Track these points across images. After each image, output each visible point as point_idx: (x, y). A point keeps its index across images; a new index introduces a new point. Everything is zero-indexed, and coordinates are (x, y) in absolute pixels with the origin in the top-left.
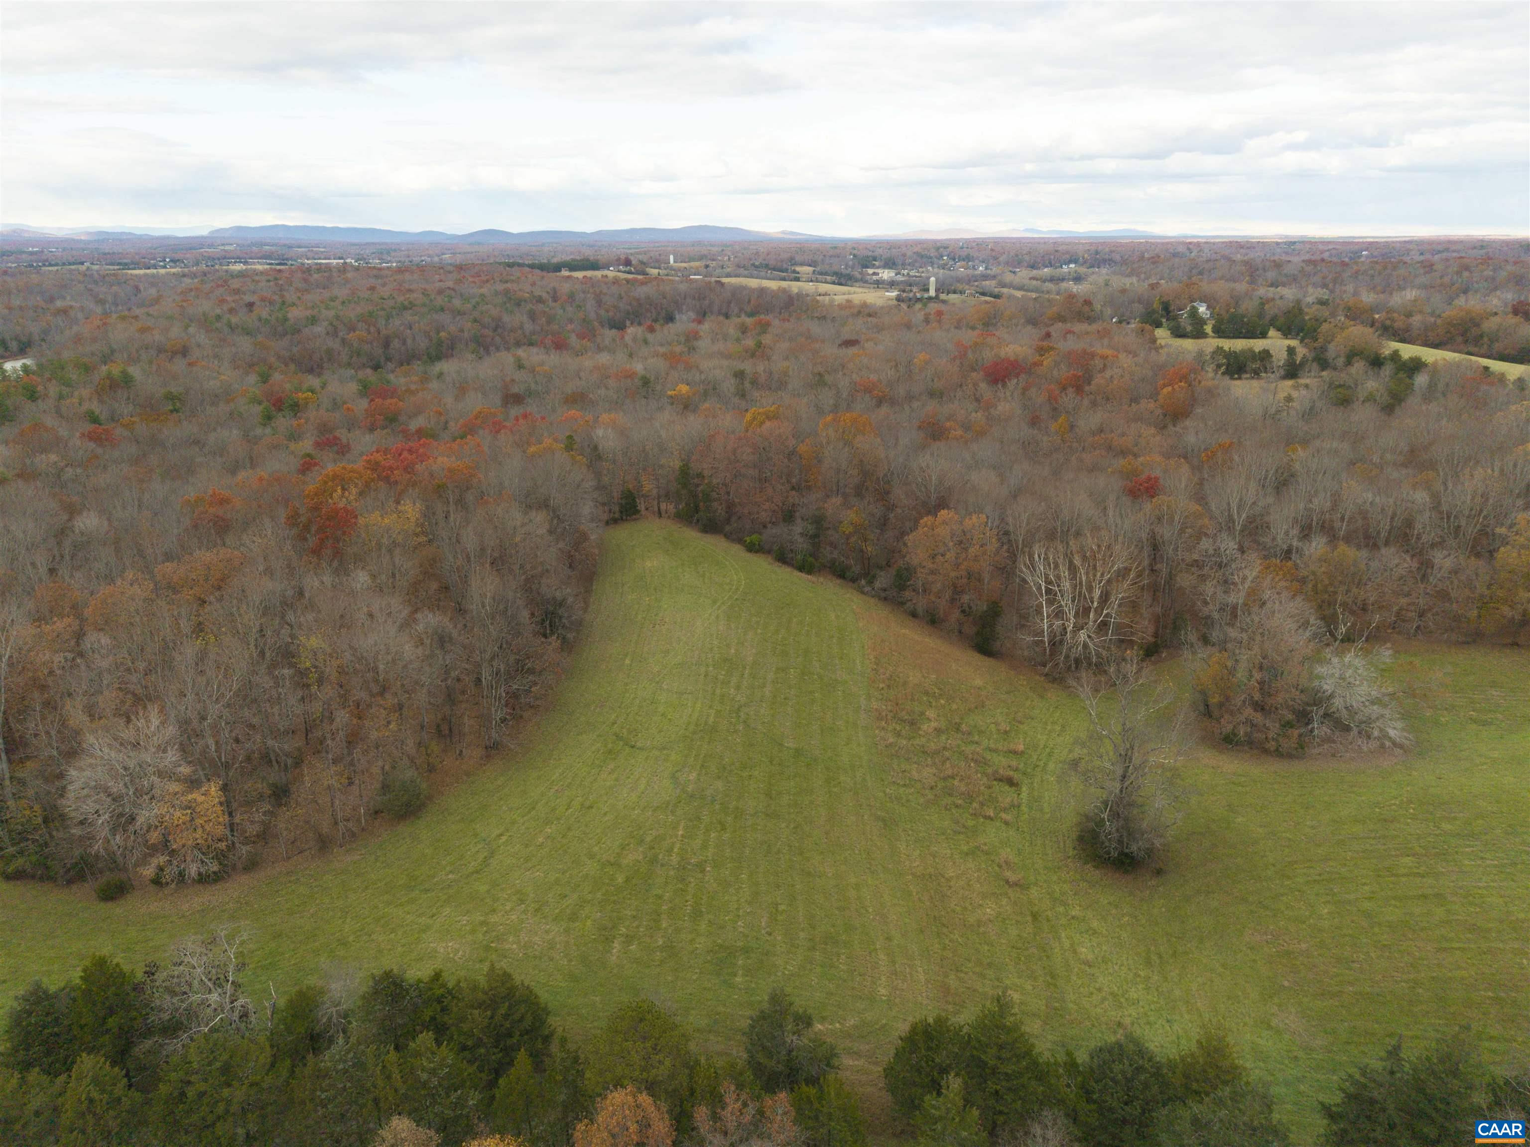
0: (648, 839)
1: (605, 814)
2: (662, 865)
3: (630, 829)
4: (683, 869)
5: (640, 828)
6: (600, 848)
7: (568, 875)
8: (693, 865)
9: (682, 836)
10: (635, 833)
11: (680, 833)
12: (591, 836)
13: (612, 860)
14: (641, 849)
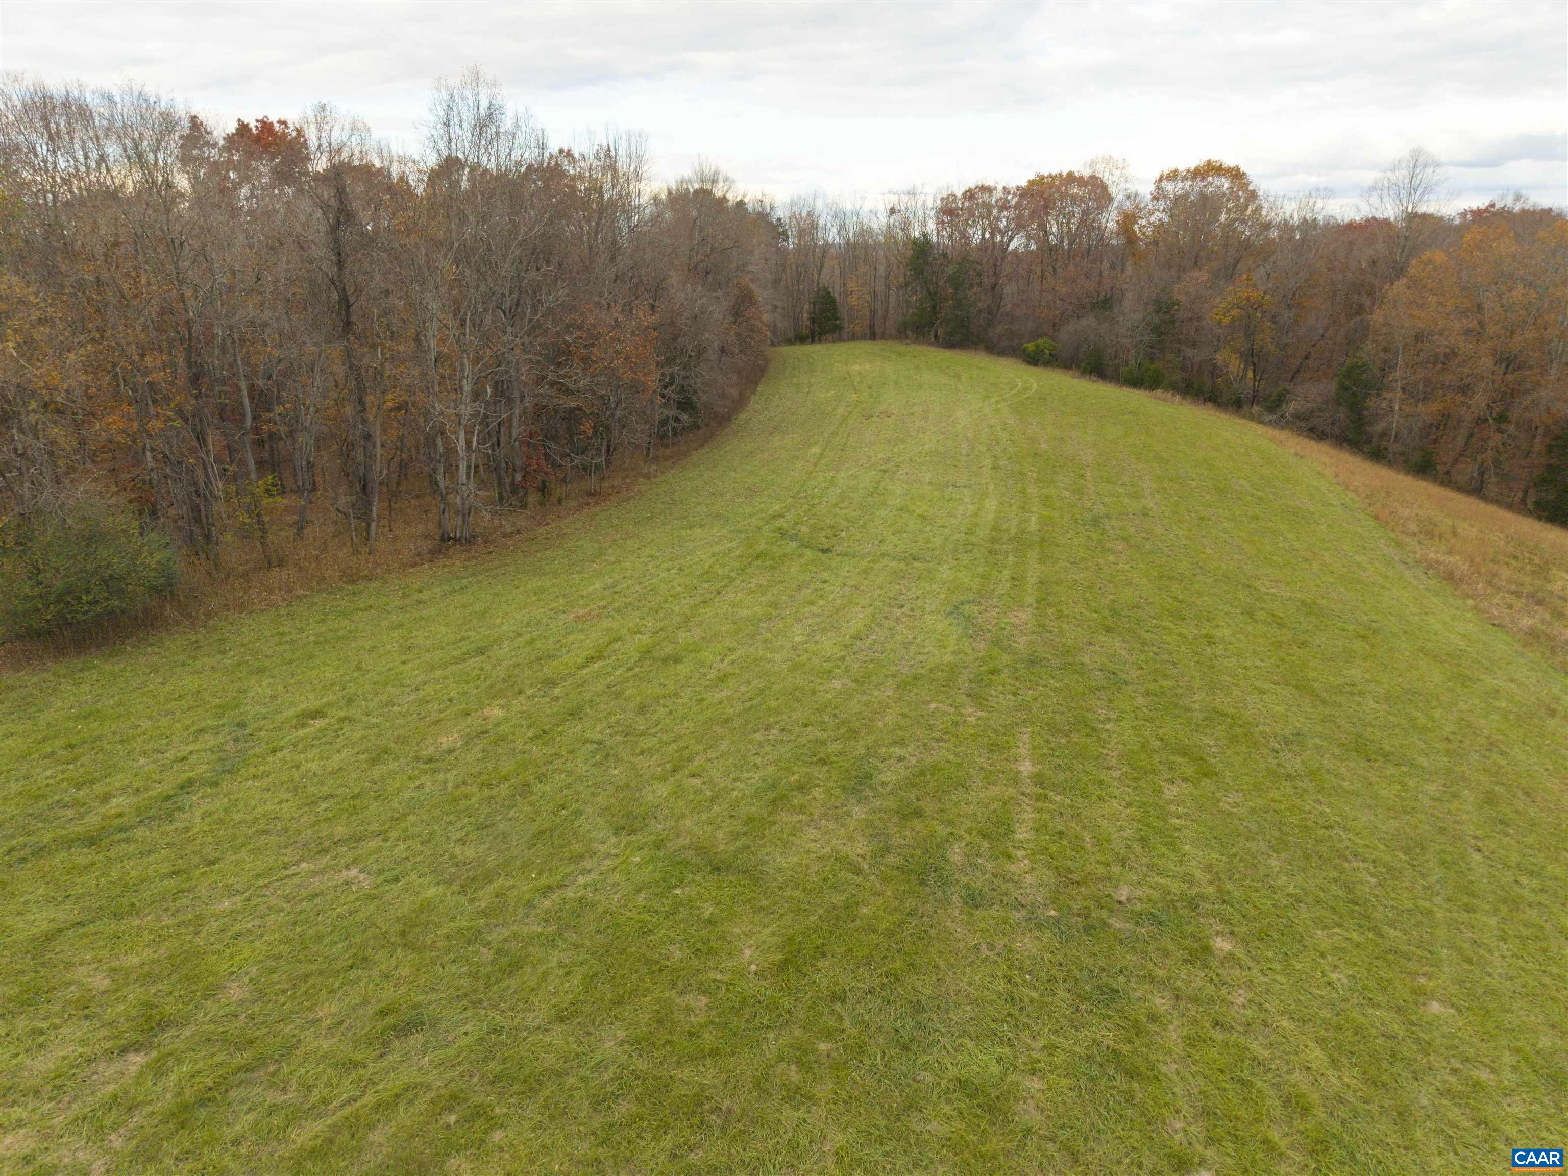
0: (890, 776)
1: (723, 679)
2: (973, 900)
3: (813, 733)
4: (1088, 929)
5: (854, 734)
6: (678, 792)
7: (485, 896)
8: (1138, 918)
9: (1038, 780)
10: (836, 747)
11: (1026, 768)
12: (646, 743)
13: (722, 844)
14: (859, 812)
